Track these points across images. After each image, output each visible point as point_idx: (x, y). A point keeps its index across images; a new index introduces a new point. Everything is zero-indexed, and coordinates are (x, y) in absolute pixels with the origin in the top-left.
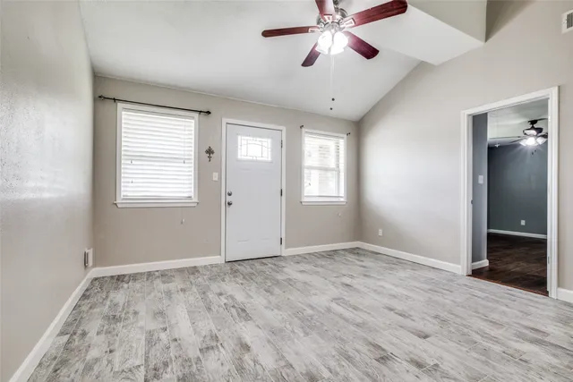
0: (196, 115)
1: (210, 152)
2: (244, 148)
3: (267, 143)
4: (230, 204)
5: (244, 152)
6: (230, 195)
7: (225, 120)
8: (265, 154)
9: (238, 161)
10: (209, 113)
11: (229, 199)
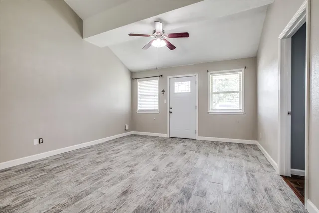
0: (159, 77)
1: (163, 91)
2: (178, 88)
3: (188, 83)
4: (171, 113)
5: (178, 89)
6: (171, 108)
7: (169, 77)
8: (188, 89)
9: (175, 93)
10: (162, 76)
11: (171, 110)
